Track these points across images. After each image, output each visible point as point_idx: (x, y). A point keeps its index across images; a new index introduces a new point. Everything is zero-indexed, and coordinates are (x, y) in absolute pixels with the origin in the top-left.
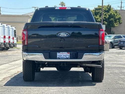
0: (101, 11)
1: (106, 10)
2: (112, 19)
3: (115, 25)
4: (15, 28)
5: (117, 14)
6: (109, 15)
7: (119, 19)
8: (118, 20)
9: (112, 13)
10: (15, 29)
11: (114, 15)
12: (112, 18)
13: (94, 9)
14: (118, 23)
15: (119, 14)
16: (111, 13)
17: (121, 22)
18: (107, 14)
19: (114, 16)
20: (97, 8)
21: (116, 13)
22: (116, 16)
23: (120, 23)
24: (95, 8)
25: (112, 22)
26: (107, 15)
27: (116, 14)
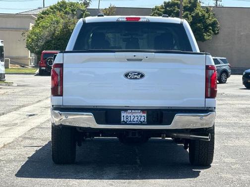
0: (177, 9)
1: (188, 6)
2: (199, 25)
3: (206, 37)
4: (2, 42)
5: (209, 15)
6: (192, 16)
7: (214, 24)
8: (211, 27)
9: (200, 13)
10: (3, 45)
11: (204, 16)
12: (198, 23)
13: (163, 4)
14: (210, 33)
15: (214, 15)
16: (198, 13)
17: (217, 32)
18: (190, 14)
19: (203, 19)
20: (169, 2)
21: (207, 12)
22: (207, 19)
23: (215, 34)
24: (165, 3)
25: (199, 31)
26: (189, 16)
27: (207, 15)
